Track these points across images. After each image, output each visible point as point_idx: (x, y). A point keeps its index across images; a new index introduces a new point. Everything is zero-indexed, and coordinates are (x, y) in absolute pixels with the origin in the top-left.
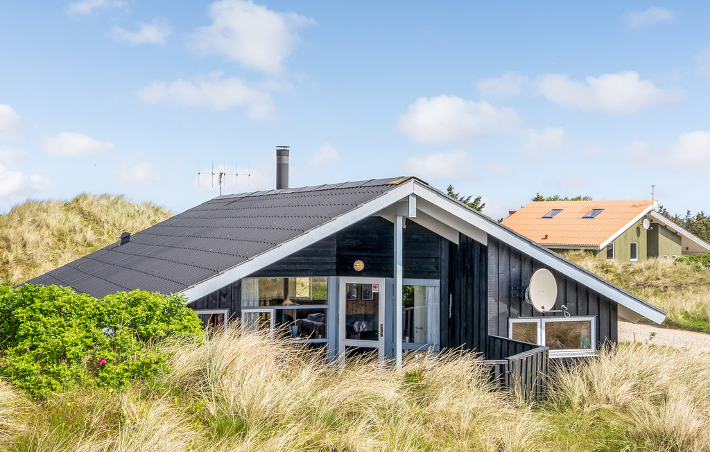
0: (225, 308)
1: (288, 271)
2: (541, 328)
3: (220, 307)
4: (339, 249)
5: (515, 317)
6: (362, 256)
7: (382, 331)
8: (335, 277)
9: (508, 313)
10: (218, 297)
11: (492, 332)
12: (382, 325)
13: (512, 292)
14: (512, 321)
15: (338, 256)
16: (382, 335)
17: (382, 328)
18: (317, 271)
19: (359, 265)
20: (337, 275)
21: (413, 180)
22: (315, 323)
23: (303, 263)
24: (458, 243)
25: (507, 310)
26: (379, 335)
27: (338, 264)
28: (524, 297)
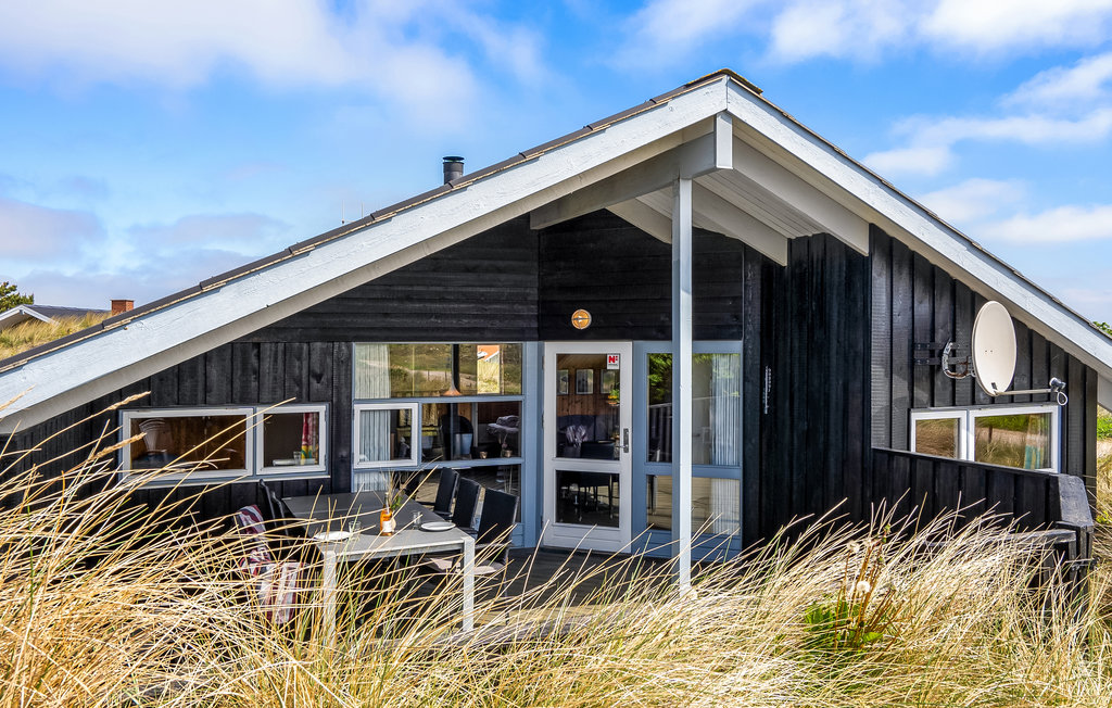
0: (319, 401)
1: (445, 329)
2: (968, 429)
3: (309, 400)
4: (542, 290)
5: (923, 407)
6: (588, 301)
7: (626, 442)
8: (536, 343)
9: (908, 400)
10: (304, 380)
11: (878, 441)
12: (626, 431)
13: (918, 355)
14: (916, 416)
15: (541, 303)
16: (626, 450)
17: (626, 436)
18: (500, 330)
19: (582, 319)
20: (539, 339)
21: (725, 78)
22: (508, 429)
23: (475, 316)
24: (784, 263)
25: (906, 393)
26: (622, 450)
27: (540, 318)
28: (940, 366)
